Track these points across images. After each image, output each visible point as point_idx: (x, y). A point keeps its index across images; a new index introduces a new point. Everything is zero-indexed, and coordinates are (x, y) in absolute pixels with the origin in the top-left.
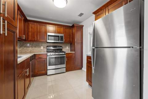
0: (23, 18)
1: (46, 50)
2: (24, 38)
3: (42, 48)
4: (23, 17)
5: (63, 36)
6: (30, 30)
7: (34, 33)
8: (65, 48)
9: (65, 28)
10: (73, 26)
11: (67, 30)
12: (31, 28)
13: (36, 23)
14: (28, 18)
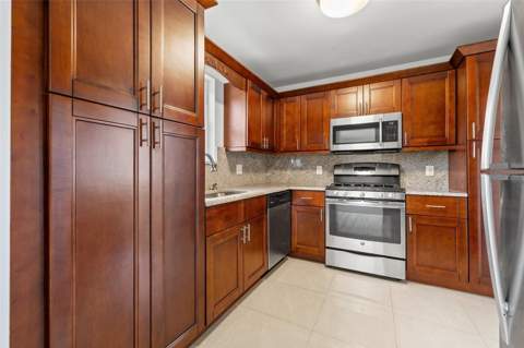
0: (264, 93)
1: (332, 178)
2: (265, 146)
3: (319, 171)
4: (262, 91)
5: (396, 122)
6: (285, 120)
7: (293, 128)
8: (418, 173)
9: (411, 84)
10: (458, 61)
11: (423, 90)
12: (288, 113)
13: (297, 98)
14: (279, 90)
